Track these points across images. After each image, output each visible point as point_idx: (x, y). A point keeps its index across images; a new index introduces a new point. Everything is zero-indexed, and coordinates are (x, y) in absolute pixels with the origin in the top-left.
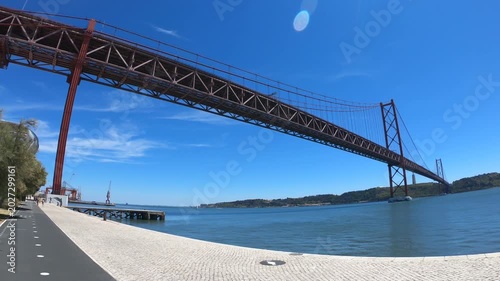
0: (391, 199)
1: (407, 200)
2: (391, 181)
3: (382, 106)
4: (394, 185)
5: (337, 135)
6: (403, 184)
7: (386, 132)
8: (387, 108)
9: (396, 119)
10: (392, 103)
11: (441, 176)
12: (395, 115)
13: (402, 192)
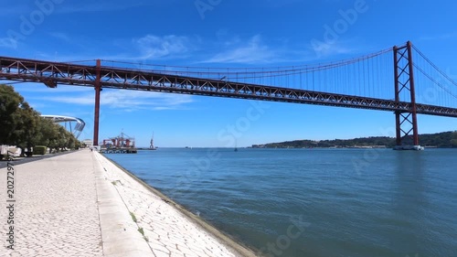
0: (397, 147)
1: (414, 149)
3: (396, 50)
4: (402, 135)
6: (411, 133)
7: (396, 79)
9: (410, 63)
10: (408, 46)
12: (410, 59)
13: (411, 141)
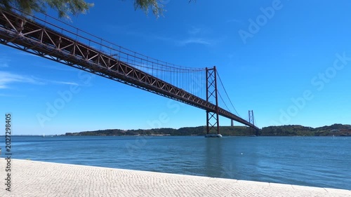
0: (207, 135)
1: (218, 137)
2: (208, 123)
3: (207, 70)
5: (172, 91)
6: (216, 125)
7: (207, 88)
8: (210, 72)
9: (215, 80)
10: (214, 69)
11: (251, 122)
12: (215, 77)
13: (215, 131)
